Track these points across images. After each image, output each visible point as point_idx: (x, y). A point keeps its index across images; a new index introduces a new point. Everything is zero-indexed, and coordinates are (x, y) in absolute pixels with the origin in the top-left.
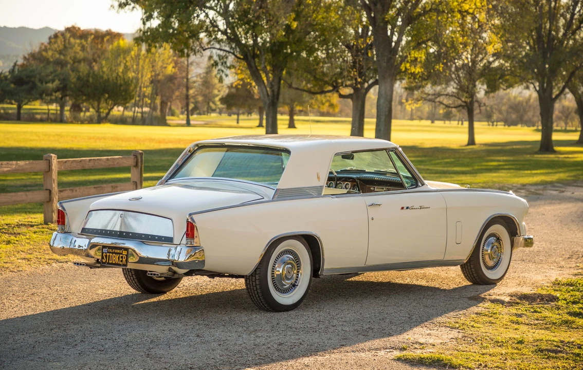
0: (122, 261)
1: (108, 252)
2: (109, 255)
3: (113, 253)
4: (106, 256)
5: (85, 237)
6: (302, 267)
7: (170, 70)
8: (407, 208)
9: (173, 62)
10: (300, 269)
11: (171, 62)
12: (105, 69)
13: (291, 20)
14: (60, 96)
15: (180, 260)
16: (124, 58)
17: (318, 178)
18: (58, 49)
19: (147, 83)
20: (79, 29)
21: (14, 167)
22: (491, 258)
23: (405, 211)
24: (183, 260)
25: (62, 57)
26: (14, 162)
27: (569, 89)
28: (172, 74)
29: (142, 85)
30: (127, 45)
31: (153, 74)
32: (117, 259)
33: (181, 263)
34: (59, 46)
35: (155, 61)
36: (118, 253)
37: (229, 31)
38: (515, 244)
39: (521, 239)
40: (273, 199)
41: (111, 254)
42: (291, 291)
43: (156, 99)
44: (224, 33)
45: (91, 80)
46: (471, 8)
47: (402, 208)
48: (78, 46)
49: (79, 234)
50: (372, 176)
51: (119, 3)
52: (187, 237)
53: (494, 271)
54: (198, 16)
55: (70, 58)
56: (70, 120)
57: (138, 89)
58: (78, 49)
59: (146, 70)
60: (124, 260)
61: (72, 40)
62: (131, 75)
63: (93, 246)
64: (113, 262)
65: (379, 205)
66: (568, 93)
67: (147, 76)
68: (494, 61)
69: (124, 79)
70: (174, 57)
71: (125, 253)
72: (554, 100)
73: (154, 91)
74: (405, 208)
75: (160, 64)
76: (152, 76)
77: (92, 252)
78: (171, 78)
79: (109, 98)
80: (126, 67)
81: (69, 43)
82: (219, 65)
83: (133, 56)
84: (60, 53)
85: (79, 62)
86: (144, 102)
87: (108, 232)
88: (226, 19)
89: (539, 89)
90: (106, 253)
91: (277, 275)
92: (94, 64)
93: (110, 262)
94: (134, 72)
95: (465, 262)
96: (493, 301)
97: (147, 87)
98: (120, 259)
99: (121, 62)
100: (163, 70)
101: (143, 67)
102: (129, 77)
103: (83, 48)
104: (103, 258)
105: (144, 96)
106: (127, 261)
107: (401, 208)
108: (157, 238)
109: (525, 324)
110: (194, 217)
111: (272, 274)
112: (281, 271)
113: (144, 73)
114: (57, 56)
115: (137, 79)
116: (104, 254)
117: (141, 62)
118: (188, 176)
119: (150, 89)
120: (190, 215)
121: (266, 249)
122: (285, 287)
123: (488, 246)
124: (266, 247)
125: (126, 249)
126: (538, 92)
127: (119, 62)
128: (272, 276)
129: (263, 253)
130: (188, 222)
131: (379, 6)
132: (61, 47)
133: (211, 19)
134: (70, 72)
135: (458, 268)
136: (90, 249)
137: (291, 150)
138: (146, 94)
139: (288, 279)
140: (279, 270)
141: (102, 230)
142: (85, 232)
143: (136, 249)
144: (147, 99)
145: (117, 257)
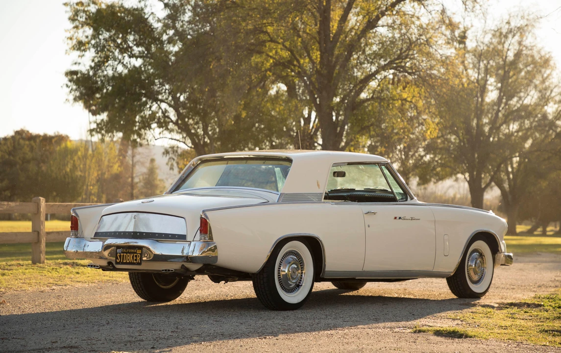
0: (136, 260)
1: (122, 252)
2: (123, 255)
3: (127, 253)
4: (120, 256)
5: (98, 240)
6: (305, 267)
7: (116, 168)
8: (400, 218)
9: (119, 162)
10: (303, 270)
11: (117, 161)
12: (53, 168)
13: (241, 110)
14: (9, 195)
15: (194, 255)
16: (72, 158)
17: (318, 185)
18: (7, 151)
19: (94, 182)
20: (28, 132)
21: (5, 207)
22: (476, 273)
23: (398, 221)
24: (197, 255)
25: (12, 158)
26: (6, 203)
27: (495, 182)
28: (118, 172)
29: (89, 184)
30: (74, 146)
31: (100, 172)
32: (131, 258)
33: (195, 257)
34: (8, 148)
35: (102, 160)
36: (132, 253)
37: (180, 122)
38: (497, 261)
39: (502, 256)
40: (277, 202)
41: (125, 254)
42: (295, 291)
43: (102, 197)
44: (176, 123)
45: (40, 178)
46: (409, 97)
47: (396, 218)
48: (27, 147)
49: (91, 238)
50: (363, 193)
51: (74, 97)
52: (200, 233)
53: (479, 286)
54: (150, 107)
55: (20, 158)
56: (18, 218)
57: (85, 187)
58: (27, 149)
59: (92, 170)
60: (138, 258)
61: (21, 141)
62: (79, 173)
63: (106, 248)
64: (128, 261)
65: (375, 213)
66: (494, 186)
67: (94, 174)
68: (425, 155)
69: (72, 178)
70: (120, 156)
71: (139, 252)
72: (484, 190)
73: (100, 190)
74: (398, 218)
75: (106, 163)
76: (98, 175)
77: (106, 253)
78: (117, 177)
79: (57, 195)
80: (74, 166)
81: (19, 144)
82: (170, 153)
83: (80, 157)
84: (10, 154)
85: (28, 162)
86: (91, 199)
87: (122, 234)
88: (177, 110)
89: (470, 180)
90: (120, 253)
91: (283, 275)
92: (42, 164)
93: (124, 261)
94: (81, 171)
95: (452, 274)
96: (484, 306)
97: (93, 185)
98: (135, 258)
99: (68, 162)
100: (110, 168)
101: (90, 168)
102: (77, 176)
103: (32, 149)
104: (117, 258)
105: (91, 194)
106: (141, 259)
107: (394, 218)
108: (170, 236)
109: (520, 319)
110: (208, 213)
111: (279, 275)
112: (287, 271)
113: (91, 173)
114: (7, 157)
115: (85, 177)
116: (118, 254)
117: (88, 162)
118: (193, 188)
119: (96, 187)
120: (204, 211)
121: (272, 250)
122: (291, 287)
123: (472, 262)
124: (272, 248)
125: (141, 248)
126: (469, 182)
127: (66, 162)
128: (279, 278)
129: (269, 254)
130: (201, 218)
131: (324, 93)
132: (11, 148)
133: (164, 110)
134: (20, 172)
135: (444, 281)
136: (104, 251)
137: (293, 158)
138: (93, 192)
139: (293, 279)
140: (285, 270)
141: (115, 232)
142: (98, 236)
143: (150, 247)
144: (93, 197)
145: (131, 256)
